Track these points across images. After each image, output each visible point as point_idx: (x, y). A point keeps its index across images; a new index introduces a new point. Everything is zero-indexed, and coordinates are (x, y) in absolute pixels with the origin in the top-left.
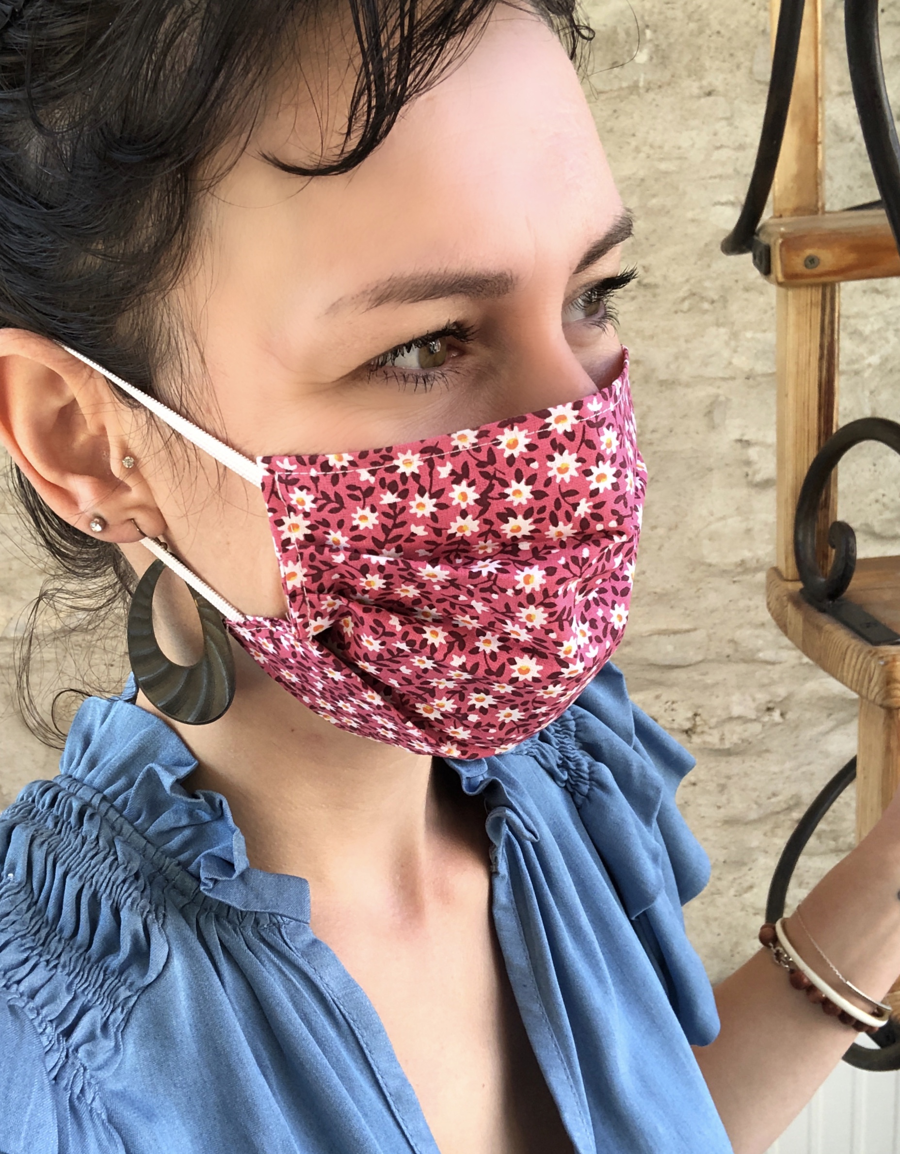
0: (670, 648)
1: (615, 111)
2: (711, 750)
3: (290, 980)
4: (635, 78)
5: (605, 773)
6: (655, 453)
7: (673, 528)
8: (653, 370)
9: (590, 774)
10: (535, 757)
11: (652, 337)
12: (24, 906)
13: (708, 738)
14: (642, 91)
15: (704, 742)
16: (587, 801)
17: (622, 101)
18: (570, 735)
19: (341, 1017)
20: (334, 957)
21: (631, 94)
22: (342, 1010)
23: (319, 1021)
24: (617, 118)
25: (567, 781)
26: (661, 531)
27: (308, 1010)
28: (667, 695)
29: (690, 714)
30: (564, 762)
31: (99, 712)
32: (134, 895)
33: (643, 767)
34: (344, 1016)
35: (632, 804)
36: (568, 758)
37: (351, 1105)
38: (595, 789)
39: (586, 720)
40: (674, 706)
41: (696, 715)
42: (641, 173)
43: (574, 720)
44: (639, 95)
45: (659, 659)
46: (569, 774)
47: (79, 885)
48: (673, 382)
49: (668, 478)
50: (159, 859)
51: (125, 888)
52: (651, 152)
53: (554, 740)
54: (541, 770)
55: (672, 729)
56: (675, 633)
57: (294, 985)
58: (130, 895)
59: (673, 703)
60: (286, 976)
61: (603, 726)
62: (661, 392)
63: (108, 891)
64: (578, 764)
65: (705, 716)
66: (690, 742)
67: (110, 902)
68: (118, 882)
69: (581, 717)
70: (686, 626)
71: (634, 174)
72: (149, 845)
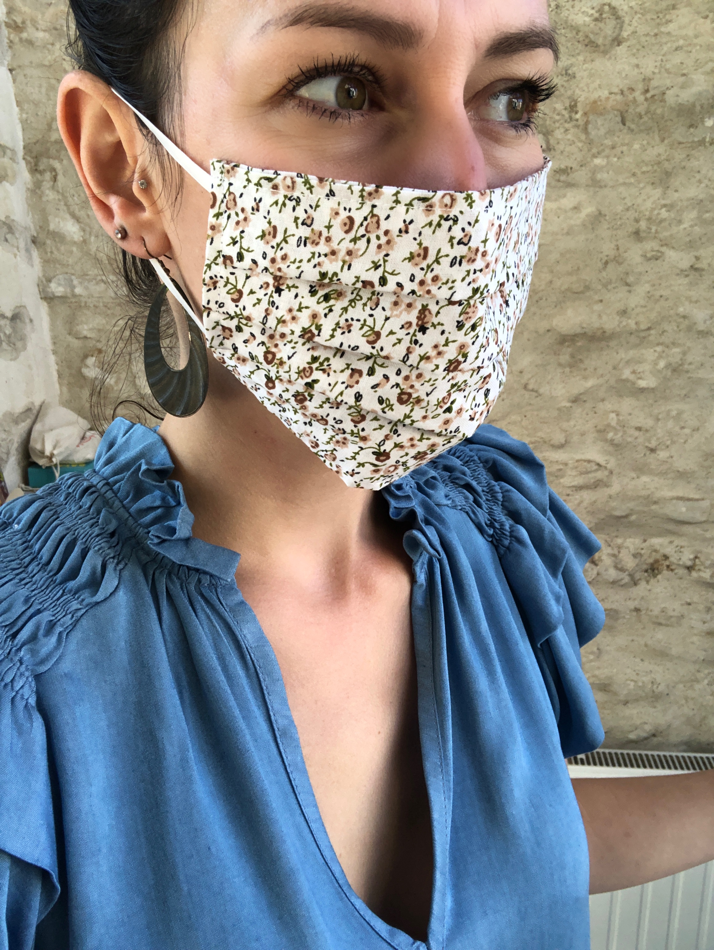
0: (684, 509)
1: (688, 156)
2: (704, 582)
3: (214, 626)
4: (704, 136)
5: (524, 533)
6: (689, 378)
7: (696, 430)
8: (695, 324)
9: (510, 532)
10: (467, 513)
11: (696, 302)
12: (20, 542)
13: (702, 574)
14: (707, 144)
15: (700, 577)
16: (508, 552)
17: (693, 150)
18: (498, 504)
19: (251, 662)
20: (254, 617)
21: (700, 145)
22: (253, 656)
23: (232, 661)
24: (689, 160)
25: (492, 536)
26: (687, 431)
27: (223, 651)
28: (678, 541)
29: (692, 556)
30: (491, 523)
31: (123, 429)
32: (103, 545)
33: (553, 533)
34: (253, 662)
35: (544, 561)
36: (495, 520)
37: (241, 724)
38: (514, 543)
39: (510, 494)
40: (682, 550)
41: (696, 557)
42: (701, 196)
43: (502, 493)
44: (705, 146)
45: (675, 515)
46: (494, 531)
47: (65, 533)
48: (707, 333)
49: (697, 396)
50: (136, 527)
51: (97, 540)
52: (709, 183)
53: (484, 506)
54: (471, 523)
55: (679, 565)
56: (689, 500)
57: (217, 631)
58: (100, 544)
59: (681, 547)
60: (212, 623)
61: (524, 499)
62: (698, 338)
63: (84, 540)
64: (502, 525)
65: (702, 558)
66: (690, 575)
67: (83, 546)
68: (93, 535)
69: (508, 491)
70: (697, 497)
71: (696, 196)
72: (130, 518)
